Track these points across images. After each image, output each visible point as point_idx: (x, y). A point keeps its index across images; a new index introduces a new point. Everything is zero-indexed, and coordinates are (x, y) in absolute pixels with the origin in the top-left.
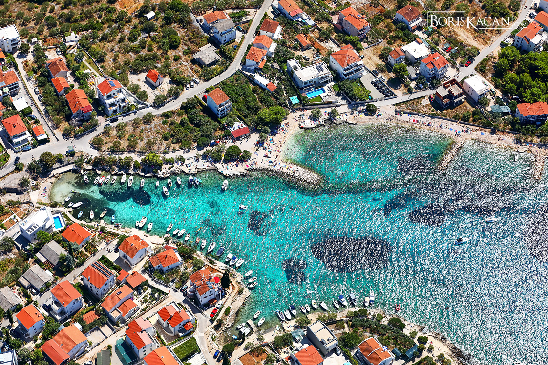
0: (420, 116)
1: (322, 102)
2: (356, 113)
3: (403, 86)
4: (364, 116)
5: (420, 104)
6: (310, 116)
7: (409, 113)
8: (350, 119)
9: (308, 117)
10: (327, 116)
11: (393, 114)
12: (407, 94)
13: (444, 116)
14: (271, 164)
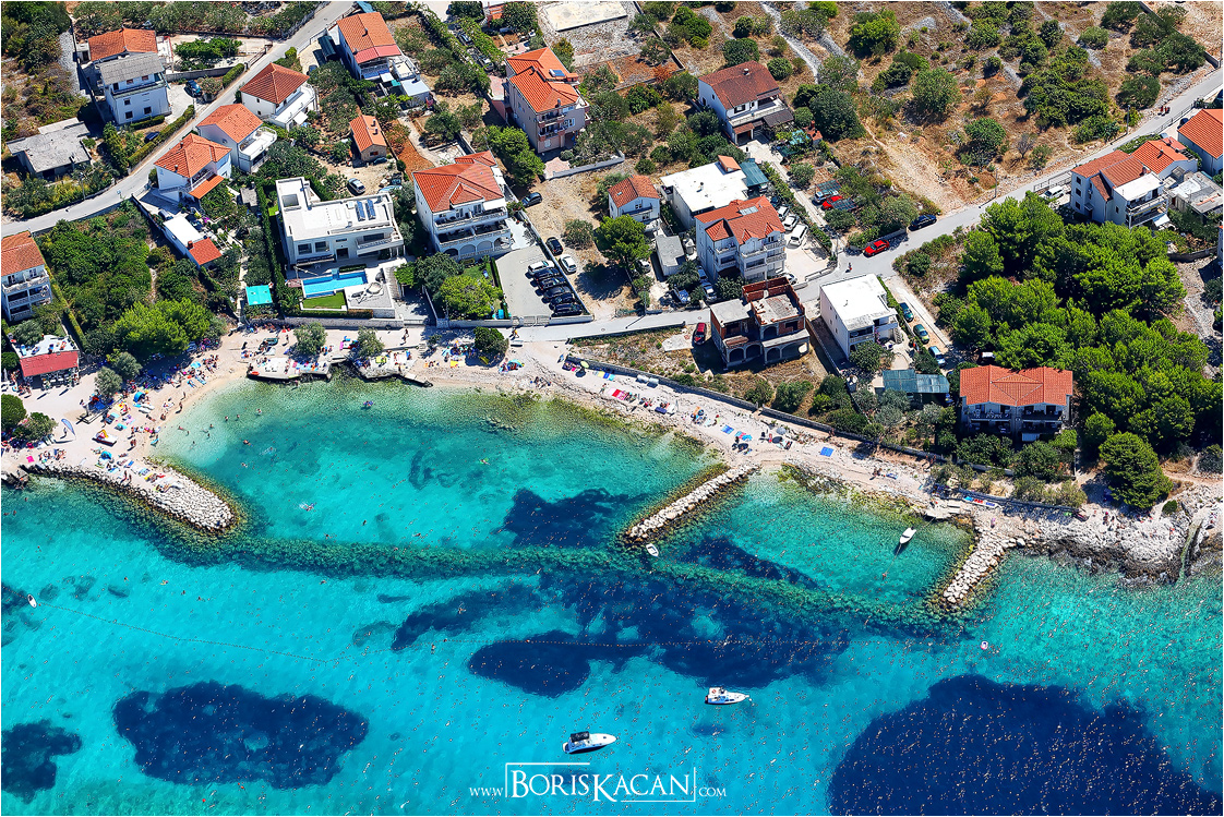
0: (642, 381)
1: (344, 308)
2: (440, 353)
3: (626, 290)
4: (462, 363)
5: (659, 347)
6: (292, 348)
7: (609, 371)
8: (414, 368)
9: (287, 348)
10: (346, 353)
11: (558, 368)
12: (630, 314)
13: (719, 388)
14: (105, 462)
